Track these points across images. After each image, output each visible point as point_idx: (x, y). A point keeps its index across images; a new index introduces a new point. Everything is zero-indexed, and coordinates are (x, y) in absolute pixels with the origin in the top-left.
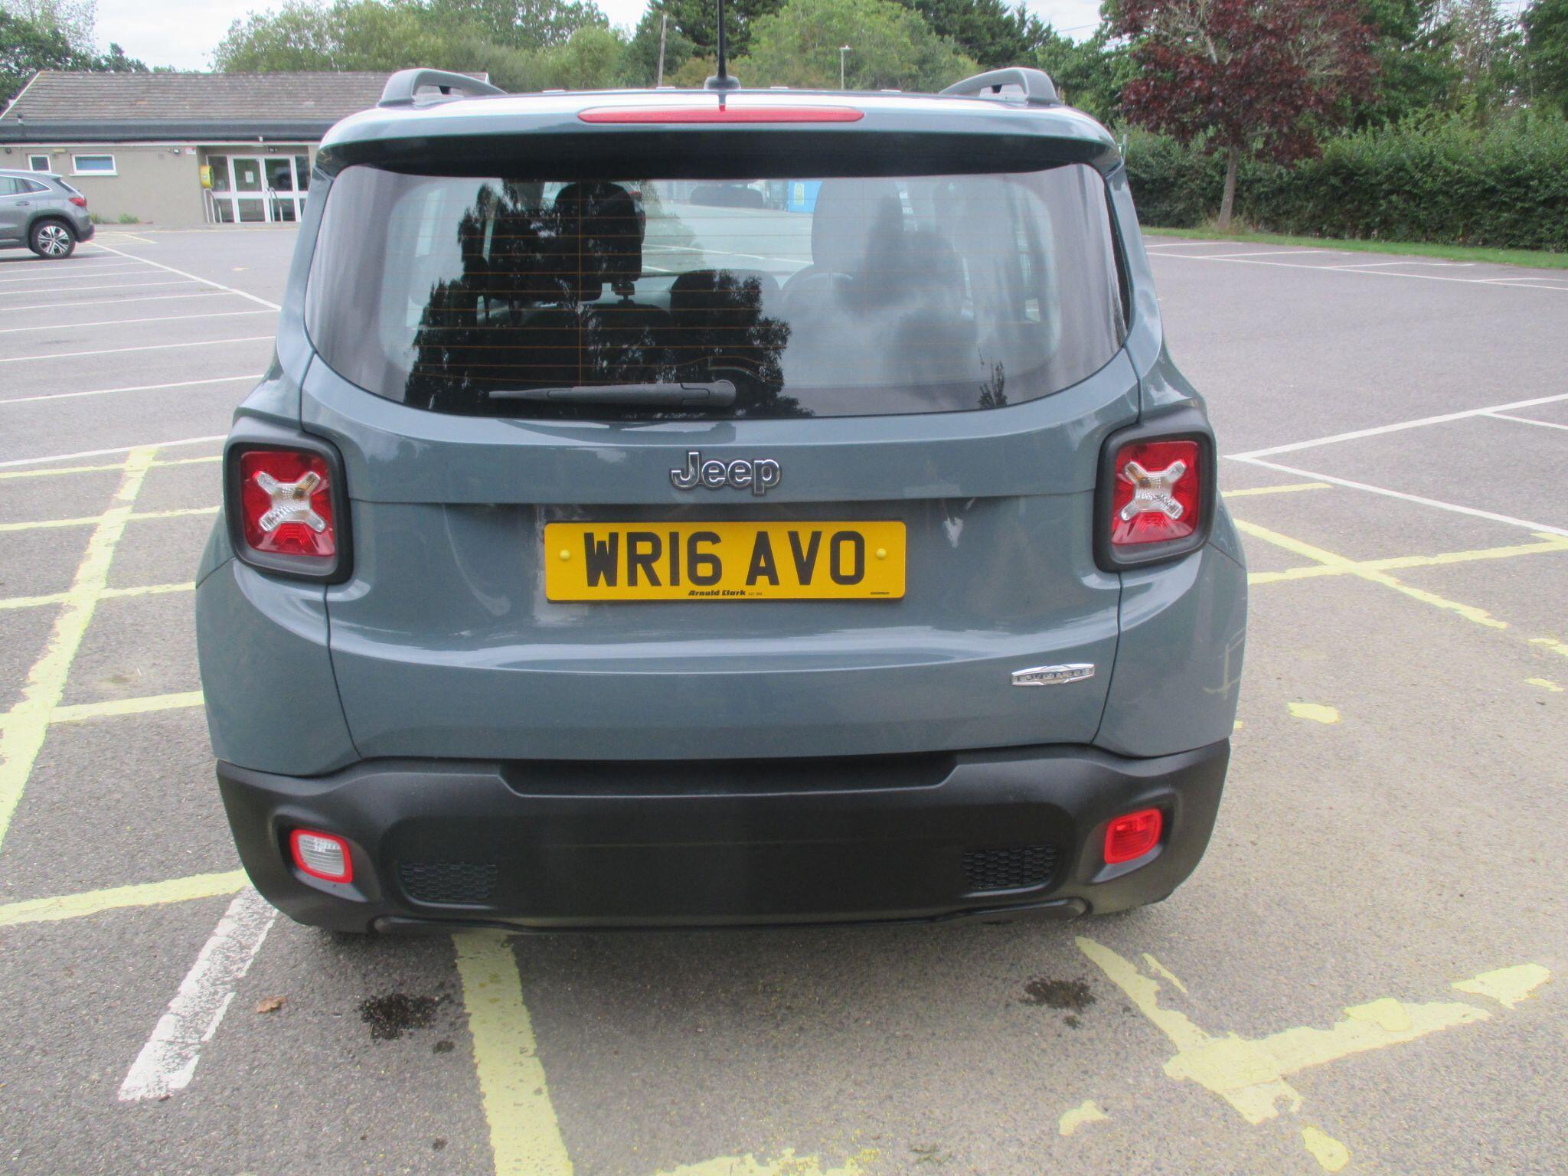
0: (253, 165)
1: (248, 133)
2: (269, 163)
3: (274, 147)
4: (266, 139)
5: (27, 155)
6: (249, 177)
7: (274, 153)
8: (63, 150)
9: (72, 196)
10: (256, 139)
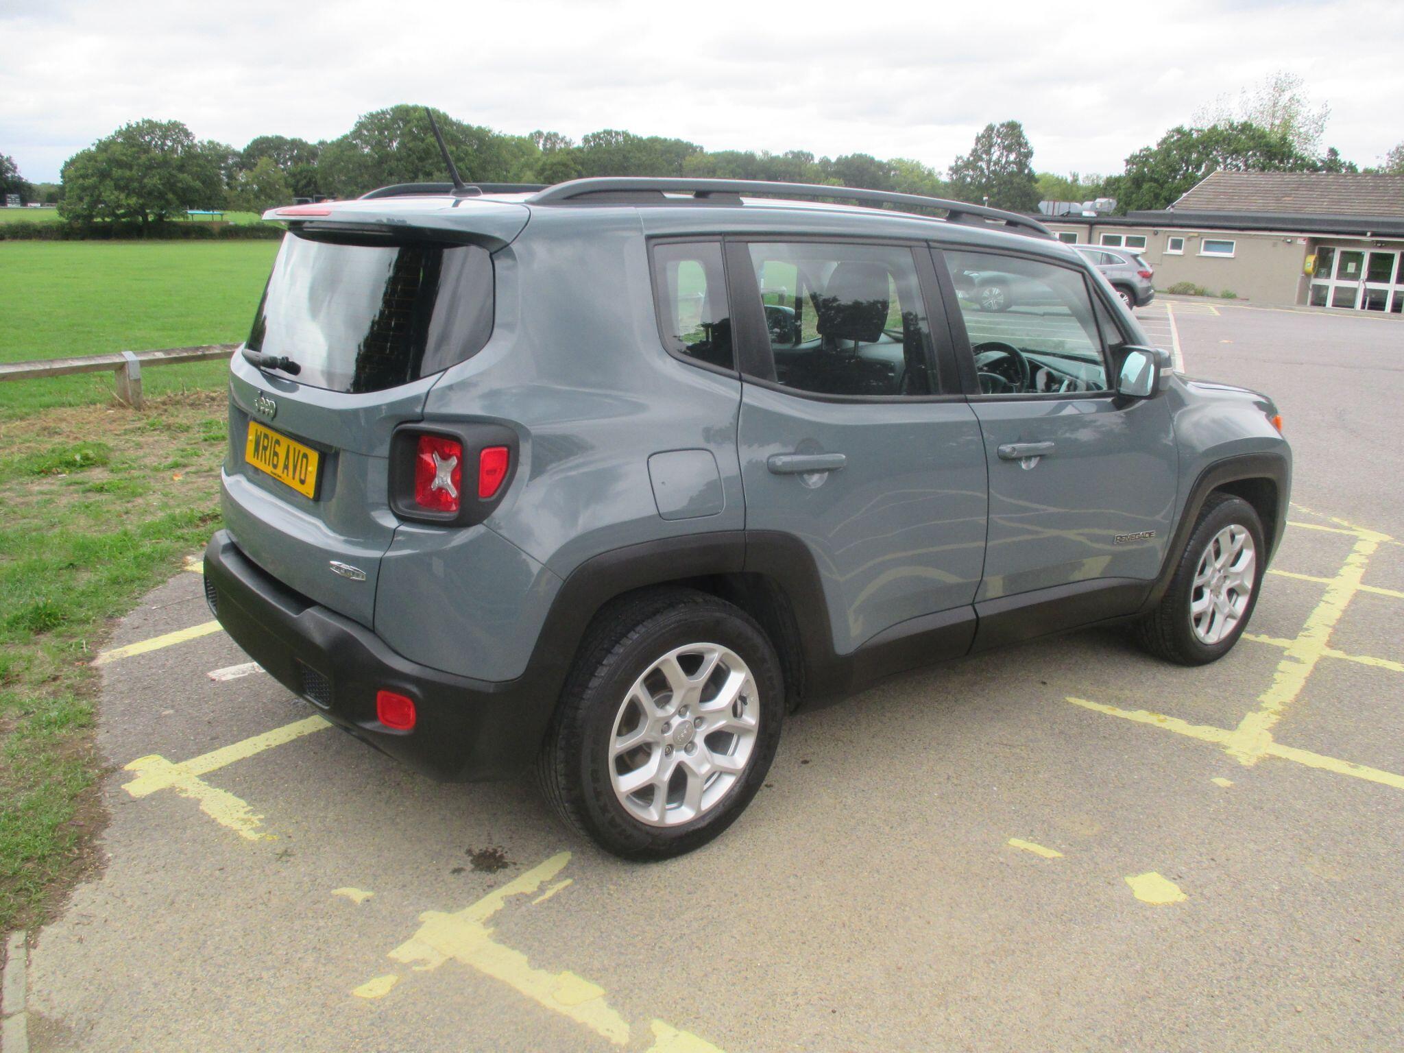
0: (1358, 257)
1: (1357, 228)
2: (1373, 256)
3: (1382, 242)
4: (1373, 235)
5: (1169, 236)
6: (1351, 268)
7: (1380, 247)
8: (1196, 235)
9: (1141, 269)
10: (1364, 234)
